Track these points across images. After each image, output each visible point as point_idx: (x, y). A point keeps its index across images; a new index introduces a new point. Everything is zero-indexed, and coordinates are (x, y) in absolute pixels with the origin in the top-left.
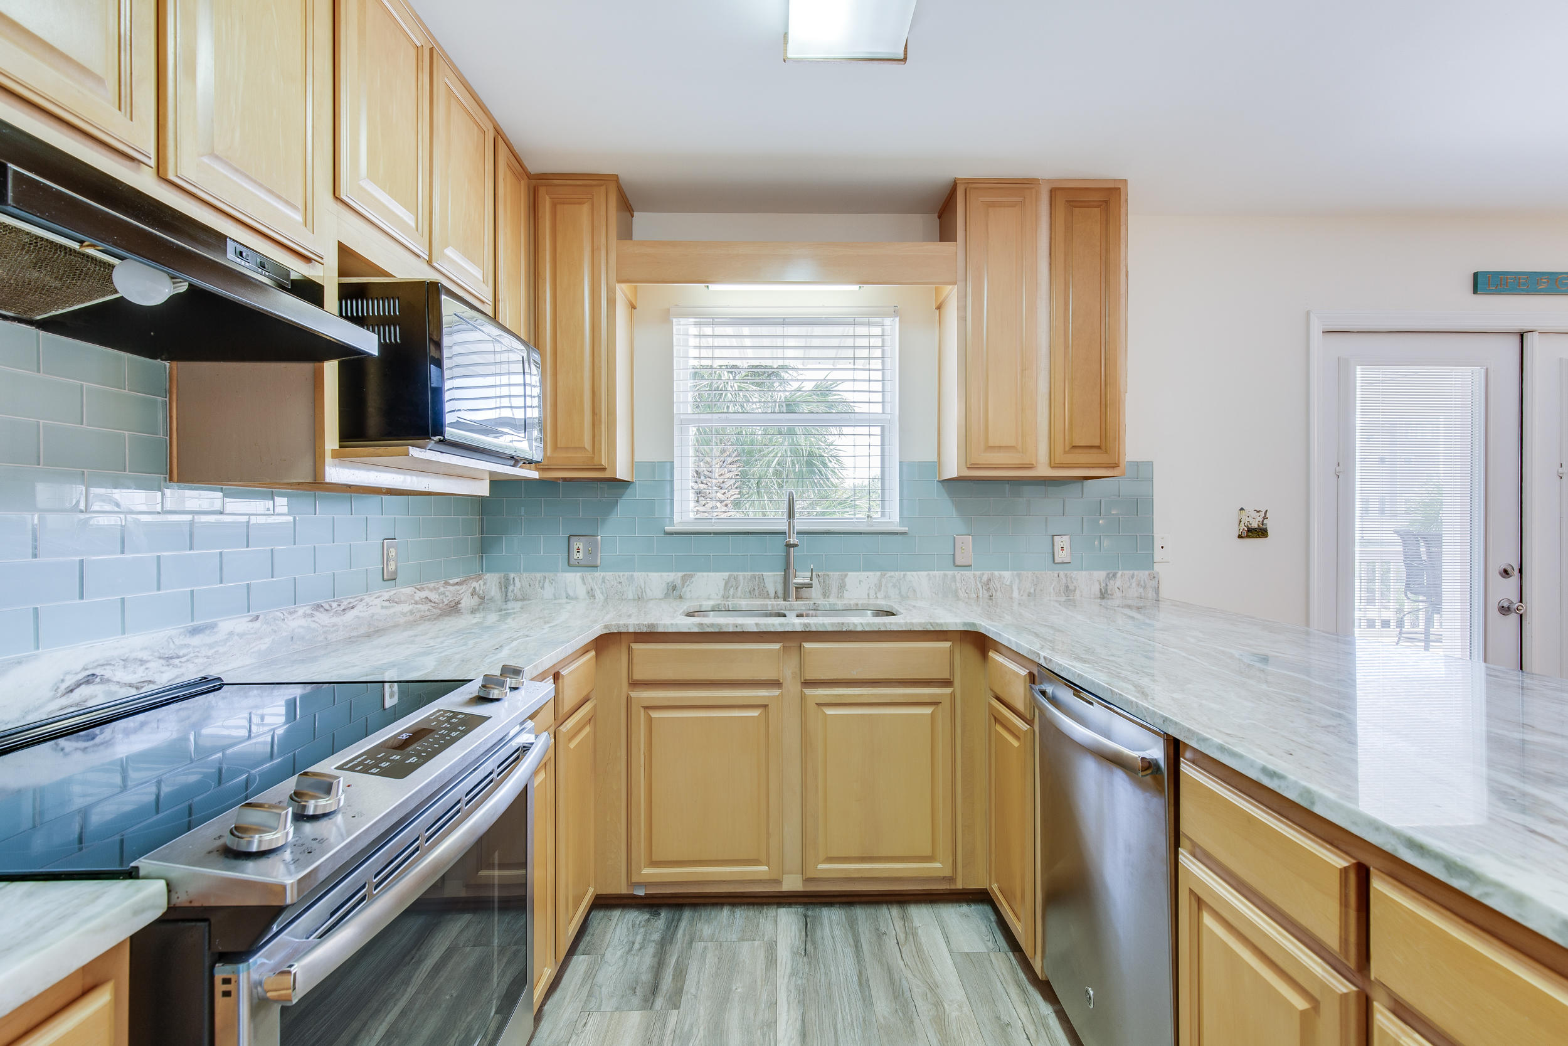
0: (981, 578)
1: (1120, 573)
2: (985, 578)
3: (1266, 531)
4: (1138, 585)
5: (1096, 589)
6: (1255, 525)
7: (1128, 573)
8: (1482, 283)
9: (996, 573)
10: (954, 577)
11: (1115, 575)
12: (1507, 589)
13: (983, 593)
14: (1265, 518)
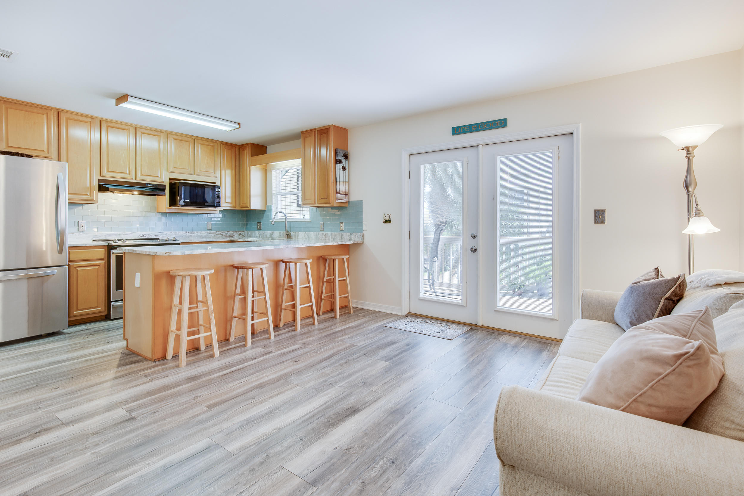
0: (324, 234)
1: (353, 233)
2: (325, 234)
3: (391, 221)
4: (357, 237)
5: (348, 237)
6: (387, 219)
7: (355, 233)
8: (457, 131)
9: (327, 233)
10: (318, 233)
11: (352, 234)
12: (472, 243)
13: (324, 238)
14: (390, 217)
